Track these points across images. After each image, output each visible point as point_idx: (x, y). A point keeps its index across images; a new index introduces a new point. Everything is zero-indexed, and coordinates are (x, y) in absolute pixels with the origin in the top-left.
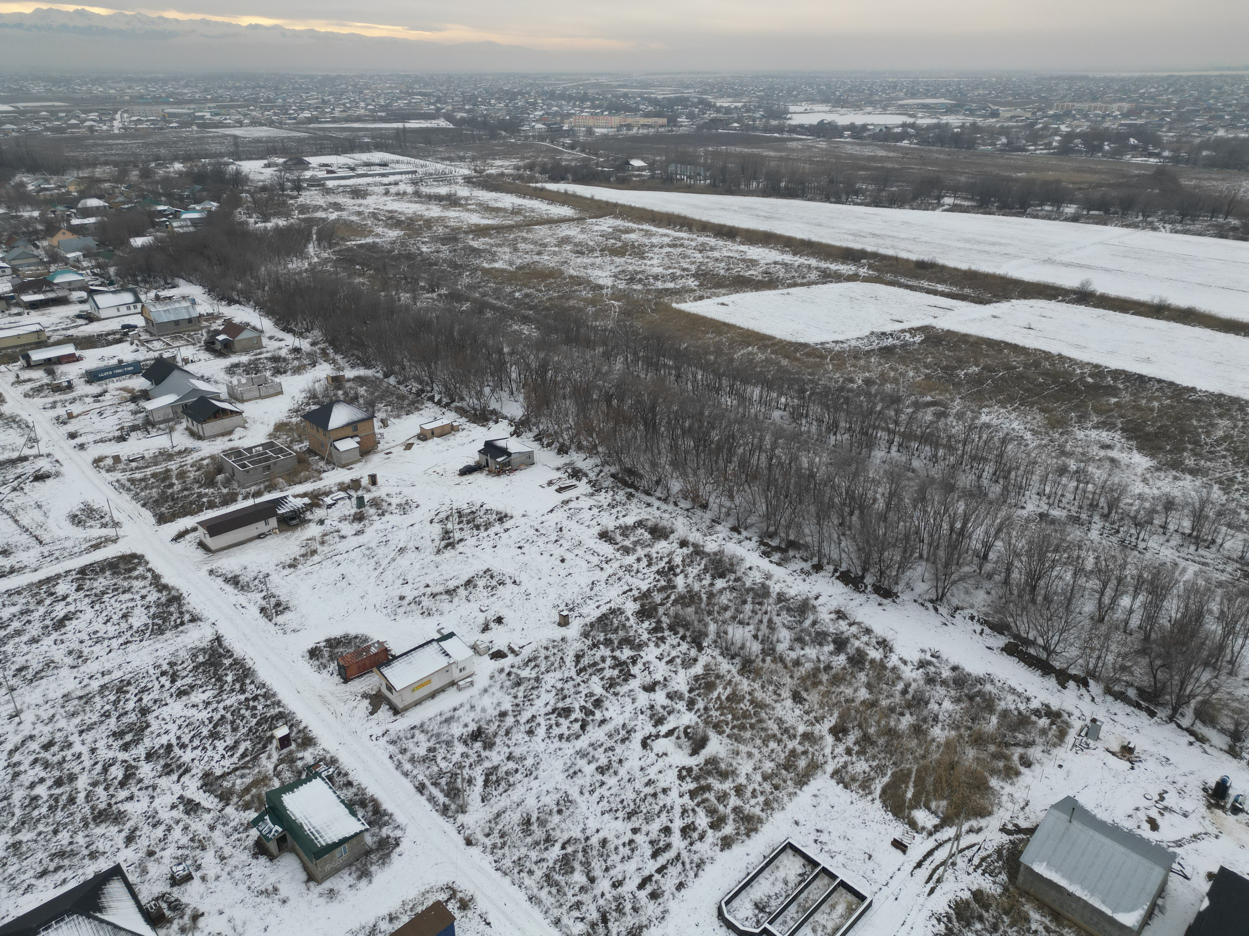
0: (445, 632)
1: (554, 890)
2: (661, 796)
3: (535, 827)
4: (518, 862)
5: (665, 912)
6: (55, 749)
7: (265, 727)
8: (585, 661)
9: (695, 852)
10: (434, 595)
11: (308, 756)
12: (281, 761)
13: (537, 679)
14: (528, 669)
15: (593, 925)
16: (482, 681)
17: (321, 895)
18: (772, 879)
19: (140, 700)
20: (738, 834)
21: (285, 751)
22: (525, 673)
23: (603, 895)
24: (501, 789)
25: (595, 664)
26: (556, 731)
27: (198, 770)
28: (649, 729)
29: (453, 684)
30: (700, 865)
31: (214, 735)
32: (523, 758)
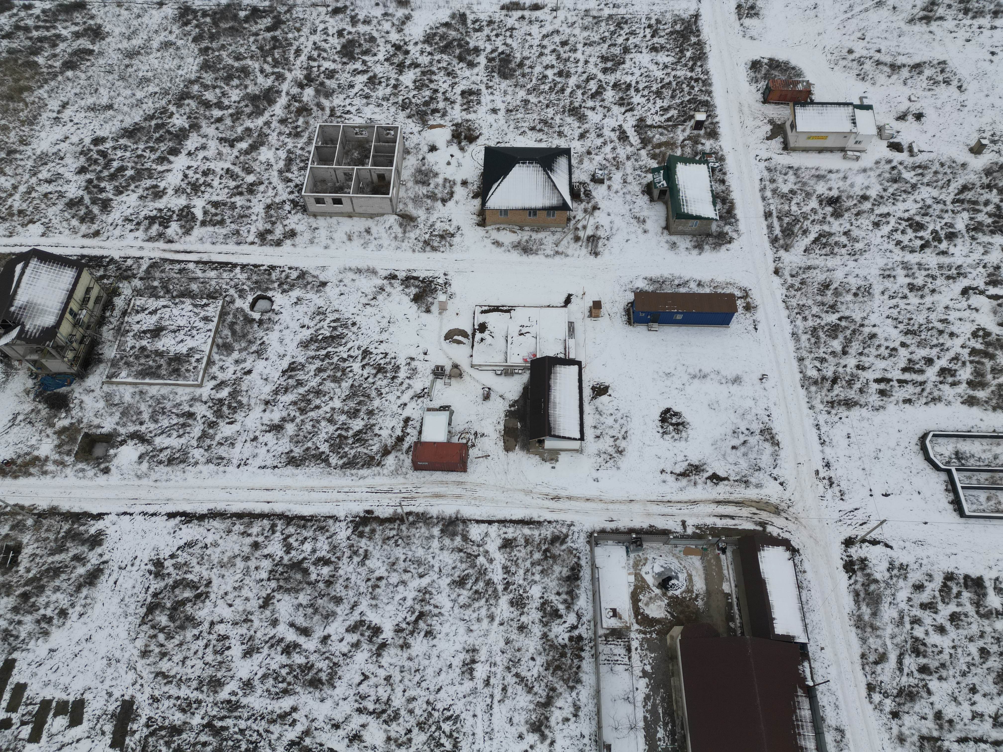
0: (866, 102)
1: (813, 340)
2: (946, 336)
3: (829, 293)
4: (802, 307)
5: (883, 408)
6: (567, 48)
7: (693, 106)
8: (969, 195)
9: (939, 390)
10: (878, 63)
11: (708, 145)
12: (689, 138)
13: (914, 187)
14: (913, 173)
15: (824, 378)
16: (867, 160)
17: (667, 242)
18: (986, 447)
19: (627, 39)
20: (986, 402)
21: (696, 132)
22: (907, 175)
23: (845, 366)
24: (824, 252)
25: (976, 203)
26: (898, 236)
27: (638, 112)
28: (980, 283)
29: (843, 150)
30: (936, 400)
31: (658, 94)
32: (856, 240)
